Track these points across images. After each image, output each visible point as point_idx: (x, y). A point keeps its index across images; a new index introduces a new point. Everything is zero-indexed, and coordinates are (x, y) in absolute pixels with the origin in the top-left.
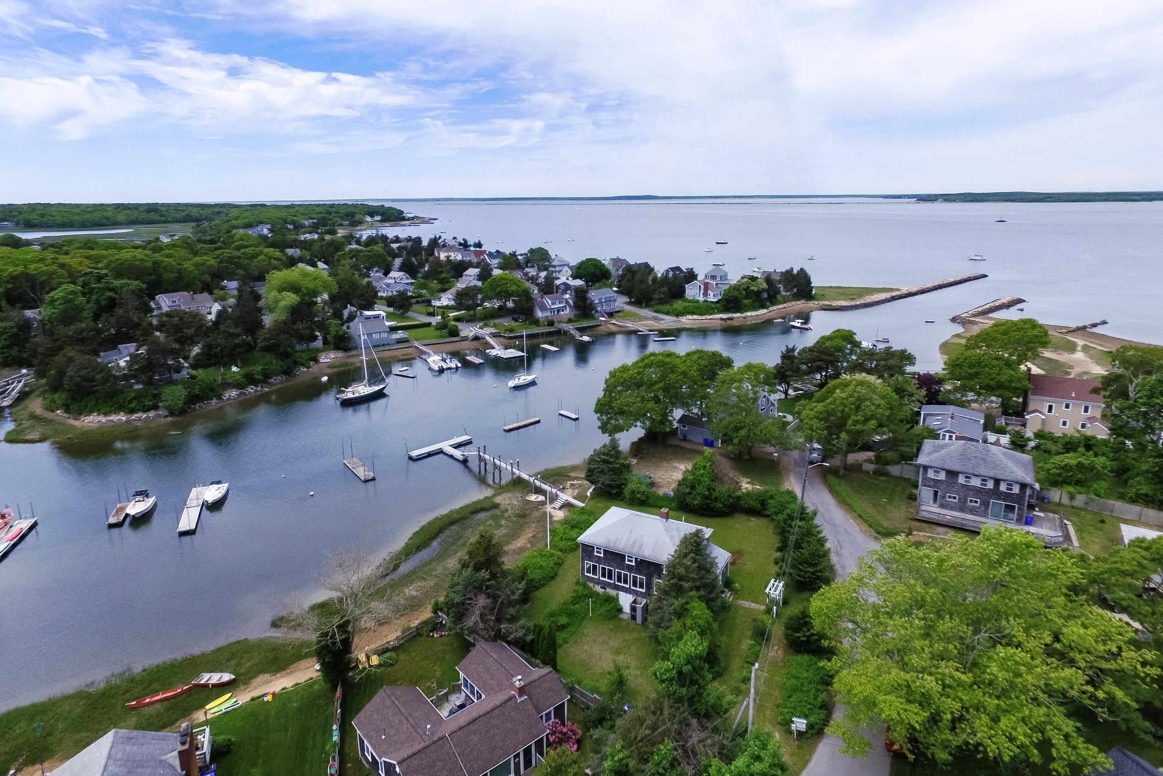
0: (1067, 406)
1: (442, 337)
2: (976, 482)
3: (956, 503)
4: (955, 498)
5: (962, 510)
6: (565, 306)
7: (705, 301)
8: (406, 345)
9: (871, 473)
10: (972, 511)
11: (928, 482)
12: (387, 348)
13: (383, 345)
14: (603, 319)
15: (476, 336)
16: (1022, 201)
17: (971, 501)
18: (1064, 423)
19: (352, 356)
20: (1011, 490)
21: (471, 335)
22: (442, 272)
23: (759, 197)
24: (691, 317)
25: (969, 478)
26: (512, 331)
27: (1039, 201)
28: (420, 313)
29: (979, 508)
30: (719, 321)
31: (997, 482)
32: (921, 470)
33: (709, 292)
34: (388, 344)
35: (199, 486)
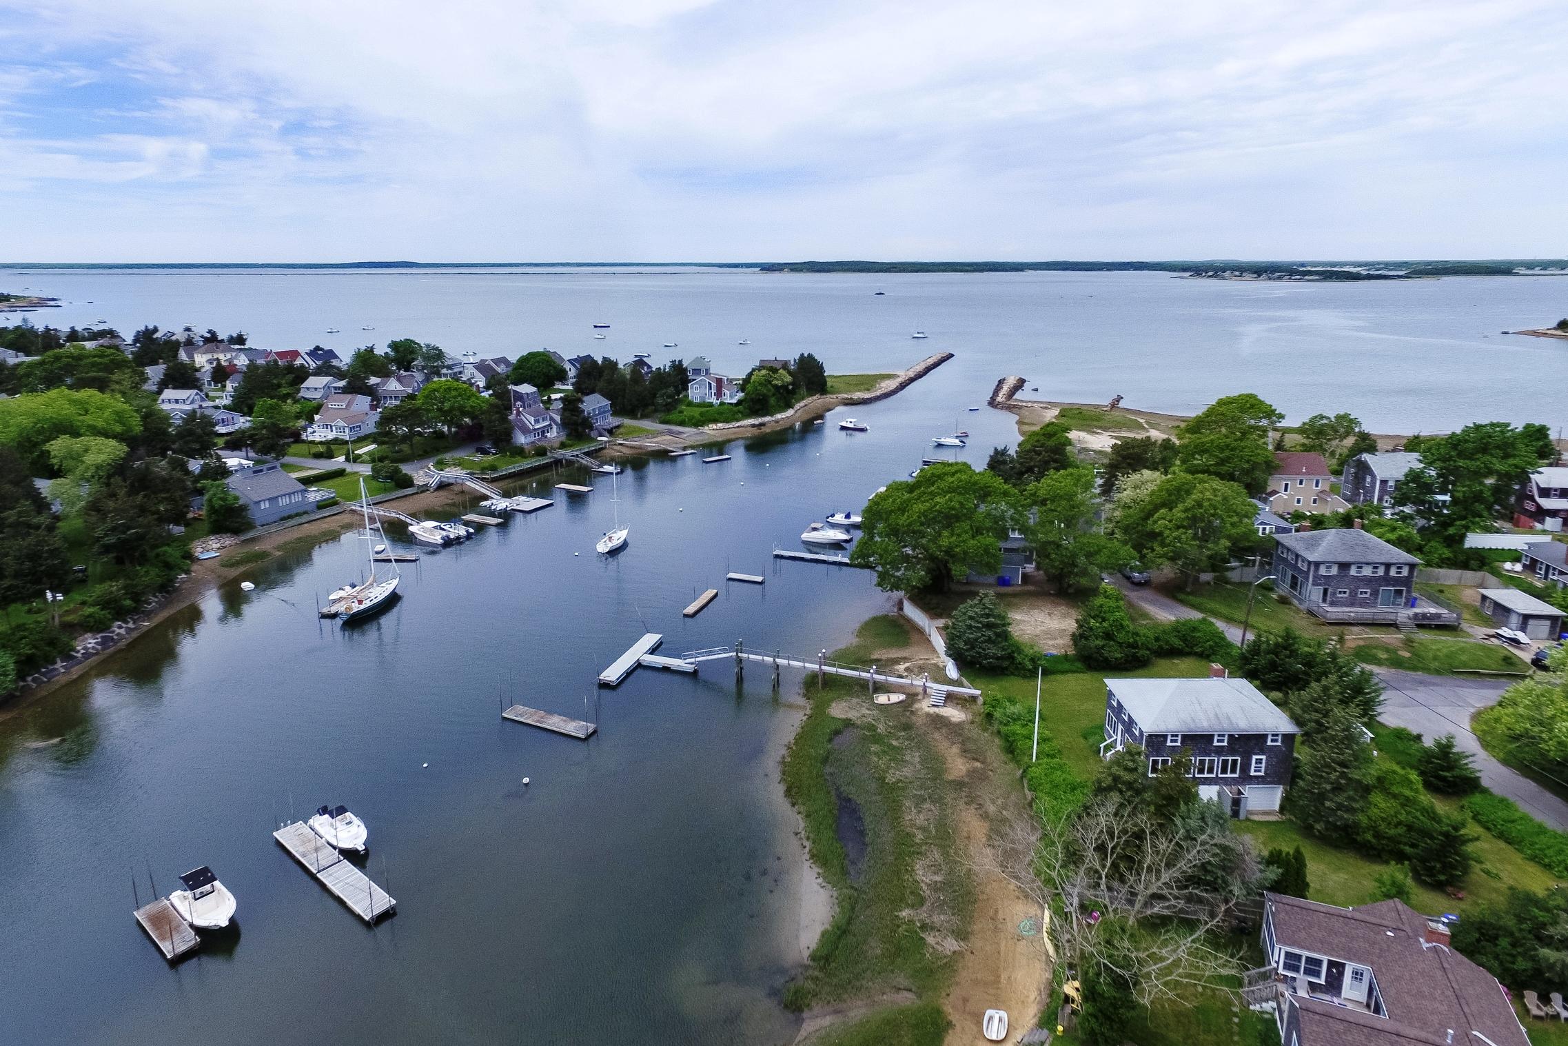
0: (1301, 483)
1: (386, 490)
2: (1367, 571)
3: (1346, 598)
4: (1345, 593)
5: (1352, 605)
6: (550, 425)
7: (722, 404)
8: (335, 510)
9: (1212, 583)
10: (1363, 604)
11: (1318, 580)
12: (305, 518)
13: (298, 515)
14: (605, 439)
15: (441, 482)
16: (869, 271)
17: (1361, 593)
18: (1299, 501)
19: (253, 540)
20: (1400, 573)
21: (433, 481)
22: (279, 386)
23: (522, 265)
24: (715, 427)
25: (1361, 568)
26: (494, 468)
27: (886, 271)
28: (303, 456)
29: (1369, 599)
30: (749, 429)
31: (1388, 566)
32: (1312, 568)
33: (725, 391)
34: (306, 513)
35: (286, 826)
